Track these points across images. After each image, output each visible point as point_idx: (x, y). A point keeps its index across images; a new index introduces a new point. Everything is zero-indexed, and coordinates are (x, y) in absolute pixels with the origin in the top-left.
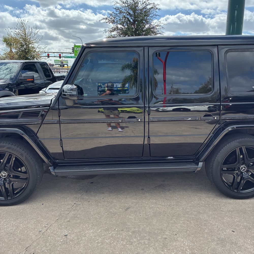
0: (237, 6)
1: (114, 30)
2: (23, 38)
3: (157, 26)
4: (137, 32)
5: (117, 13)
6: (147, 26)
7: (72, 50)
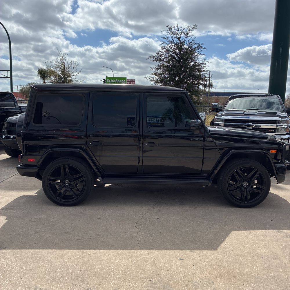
0: (282, 43)
2: (62, 71)
3: (202, 64)
4: (182, 69)
5: (163, 51)
6: (192, 64)
7: (104, 81)
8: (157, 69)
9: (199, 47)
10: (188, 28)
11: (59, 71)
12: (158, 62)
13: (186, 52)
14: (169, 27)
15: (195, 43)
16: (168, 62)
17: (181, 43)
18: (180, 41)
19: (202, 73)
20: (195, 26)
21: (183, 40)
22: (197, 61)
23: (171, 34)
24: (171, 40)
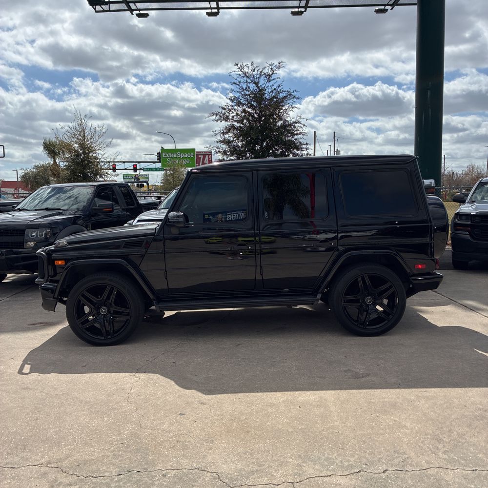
1: (228, 130)
2: (80, 144)
3: (296, 122)
6: (280, 123)
7: (158, 156)
8: (224, 133)
9: (289, 96)
10: (270, 67)
11: (76, 143)
12: (223, 122)
13: (270, 105)
14: (239, 65)
15: (283, 91)
16: (241, 122)
17: (261, 90)
18: (258, 87)
19: (296, 137)
20: (281, 64)
21: (263, 86)
22: (288, 119)
23: (243, 77)
24: (244, 86)
